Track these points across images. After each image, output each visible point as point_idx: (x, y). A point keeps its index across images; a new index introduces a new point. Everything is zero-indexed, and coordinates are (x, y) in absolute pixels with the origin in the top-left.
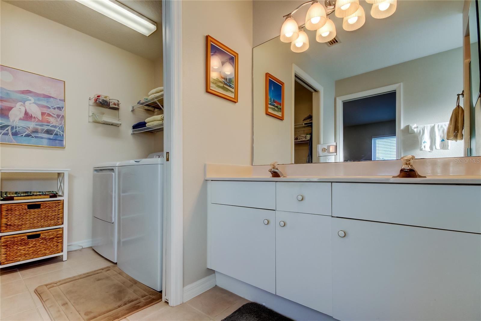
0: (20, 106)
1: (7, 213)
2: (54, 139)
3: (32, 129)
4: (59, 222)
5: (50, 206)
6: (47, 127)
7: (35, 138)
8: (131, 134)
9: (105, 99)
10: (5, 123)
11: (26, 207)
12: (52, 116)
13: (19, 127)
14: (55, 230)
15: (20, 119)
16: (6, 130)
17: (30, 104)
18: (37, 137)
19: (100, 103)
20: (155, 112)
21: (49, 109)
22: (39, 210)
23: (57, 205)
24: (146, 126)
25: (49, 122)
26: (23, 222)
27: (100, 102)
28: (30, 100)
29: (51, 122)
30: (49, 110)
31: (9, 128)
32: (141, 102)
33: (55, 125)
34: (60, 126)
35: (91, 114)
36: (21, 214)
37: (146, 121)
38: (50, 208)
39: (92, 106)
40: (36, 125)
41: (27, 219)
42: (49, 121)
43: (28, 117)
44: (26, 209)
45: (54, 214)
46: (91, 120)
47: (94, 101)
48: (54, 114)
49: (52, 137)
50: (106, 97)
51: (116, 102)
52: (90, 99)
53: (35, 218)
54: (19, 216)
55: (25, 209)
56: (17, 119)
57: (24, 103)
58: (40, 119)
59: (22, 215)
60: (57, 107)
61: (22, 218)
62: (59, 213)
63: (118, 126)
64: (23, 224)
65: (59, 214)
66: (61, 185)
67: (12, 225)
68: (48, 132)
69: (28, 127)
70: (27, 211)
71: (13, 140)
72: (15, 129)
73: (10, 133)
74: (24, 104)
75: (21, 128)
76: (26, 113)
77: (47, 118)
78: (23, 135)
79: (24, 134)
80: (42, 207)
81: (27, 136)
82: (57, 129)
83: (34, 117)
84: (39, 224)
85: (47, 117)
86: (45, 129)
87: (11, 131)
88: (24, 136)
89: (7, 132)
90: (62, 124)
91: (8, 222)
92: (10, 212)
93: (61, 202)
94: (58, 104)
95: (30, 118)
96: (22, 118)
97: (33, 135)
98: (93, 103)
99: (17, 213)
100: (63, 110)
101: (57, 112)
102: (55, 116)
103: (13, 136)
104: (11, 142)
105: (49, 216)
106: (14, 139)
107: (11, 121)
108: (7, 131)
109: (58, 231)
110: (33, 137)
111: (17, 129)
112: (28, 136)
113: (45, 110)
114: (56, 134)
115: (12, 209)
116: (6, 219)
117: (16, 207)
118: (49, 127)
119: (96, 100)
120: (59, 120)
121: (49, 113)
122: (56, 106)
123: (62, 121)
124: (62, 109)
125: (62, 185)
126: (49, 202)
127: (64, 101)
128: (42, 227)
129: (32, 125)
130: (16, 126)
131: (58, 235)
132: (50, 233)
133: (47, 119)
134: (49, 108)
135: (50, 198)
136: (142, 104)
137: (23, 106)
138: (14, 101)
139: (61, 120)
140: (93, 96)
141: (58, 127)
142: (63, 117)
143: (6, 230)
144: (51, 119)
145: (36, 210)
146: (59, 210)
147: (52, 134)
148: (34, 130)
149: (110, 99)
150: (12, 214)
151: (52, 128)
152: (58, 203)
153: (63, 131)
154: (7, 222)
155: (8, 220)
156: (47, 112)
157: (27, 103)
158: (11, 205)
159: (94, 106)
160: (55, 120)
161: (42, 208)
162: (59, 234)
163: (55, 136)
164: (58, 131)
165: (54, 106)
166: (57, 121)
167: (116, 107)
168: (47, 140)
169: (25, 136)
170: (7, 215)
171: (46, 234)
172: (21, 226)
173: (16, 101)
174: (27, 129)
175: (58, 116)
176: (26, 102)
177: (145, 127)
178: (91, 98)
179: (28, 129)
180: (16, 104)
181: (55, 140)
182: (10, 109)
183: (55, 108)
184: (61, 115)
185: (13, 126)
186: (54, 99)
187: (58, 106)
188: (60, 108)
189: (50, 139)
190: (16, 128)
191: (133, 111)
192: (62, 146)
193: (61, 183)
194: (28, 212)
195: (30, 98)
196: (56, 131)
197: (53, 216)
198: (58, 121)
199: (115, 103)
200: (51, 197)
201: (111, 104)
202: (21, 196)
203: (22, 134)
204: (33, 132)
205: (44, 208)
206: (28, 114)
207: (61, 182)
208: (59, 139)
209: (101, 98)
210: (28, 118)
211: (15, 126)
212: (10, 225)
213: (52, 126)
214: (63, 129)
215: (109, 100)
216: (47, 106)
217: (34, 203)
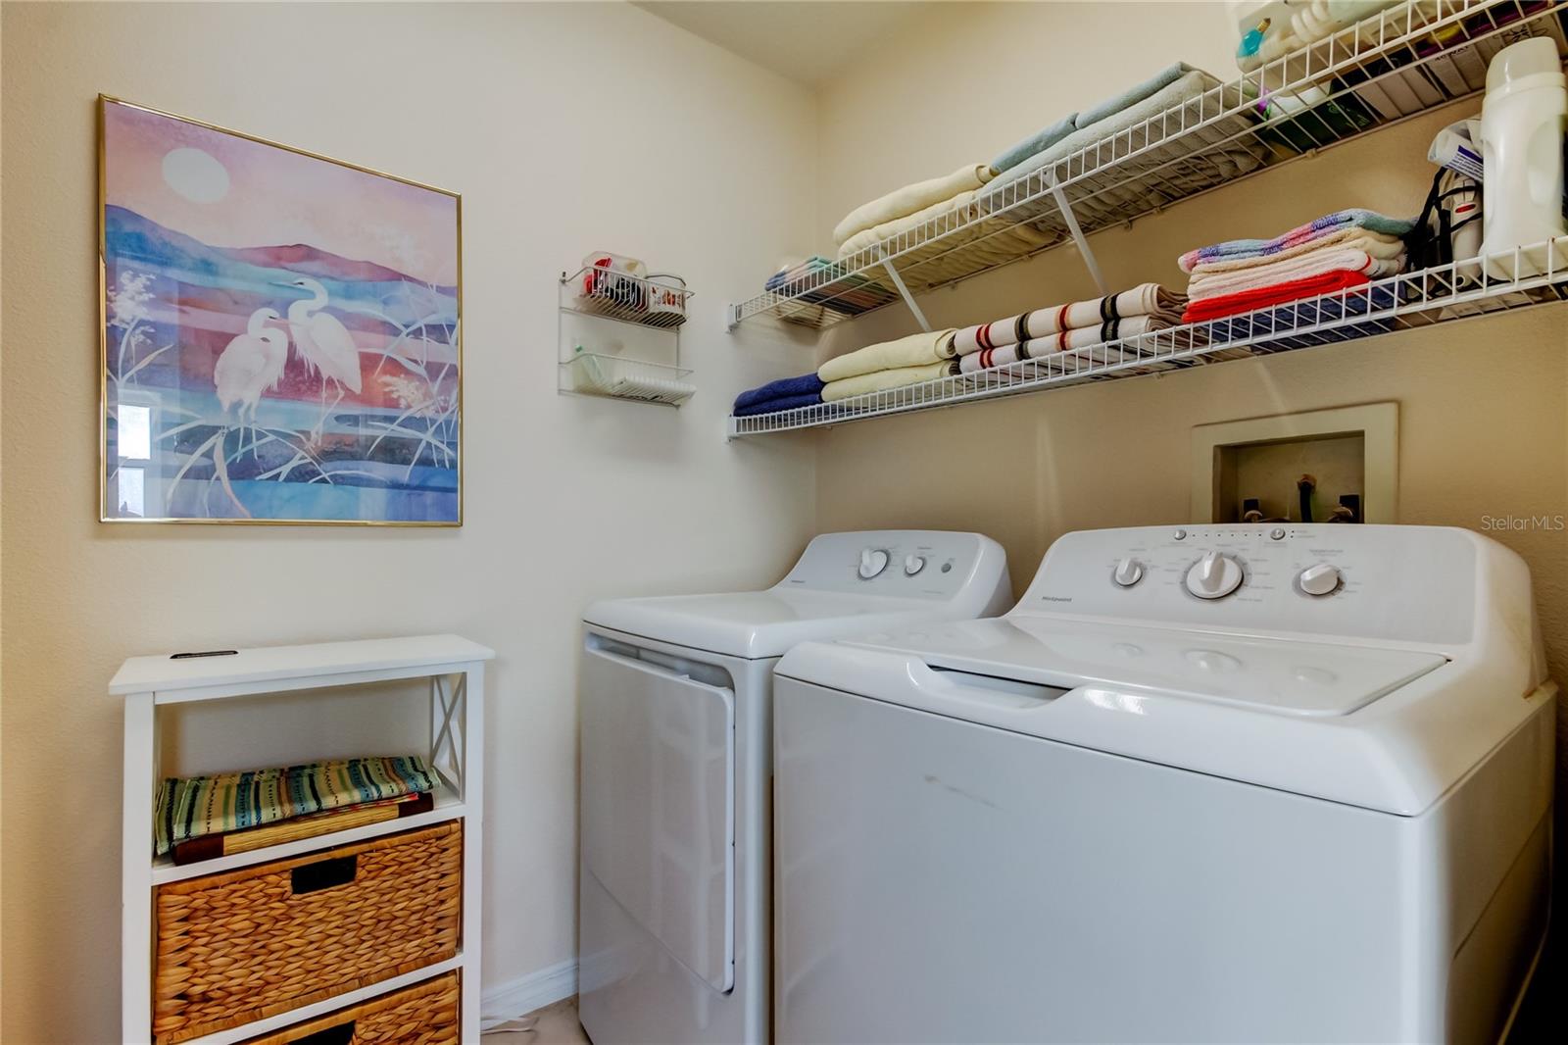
0: (266, 325)
1: (186, 933)
2: (416, 482)
3: (319, 444)
4: (441, 945)
5: (402, 863)
6: (386, 429)
7: (336, 483)
8: (726, 439)
9: (628, 275)
10: (198, 419)
11: (287, 884)
12: (408, 373)
13: (260, 435)
14: (422, 988)
15: (268, 393)
16: (203, 455)
17: (311, 314)
18: (343, 477)
19: (612, 297)
20: (826, 329)
21: (392, 338)
22: (350, 890)
23: (432, 854)
24: (822, 401)
25: (393, 404)
26: (270, 968)
27: (612, 290)
28: (311, 295)
29: (403, 403)
30: (396, 341)
31: (217, 441)
32: (790, 279)
33: (418, 416)
34: (442, 418)
35: (568, 354)
36: (259, 925)
37: (824, 372)
38: (400, 875)
39: (574, 311)
40: (339, 418)
41: (291, 947)
42: (395, 396)
43: (303, 382)
44: (283, 894)
45: (416, 905)
46: (568, 384)
47: (585, 290)
48: (416, 362)
49: (404, 473)
50: (631, 266)
51: (674, 287)
52: (564, 282)
53: (330, 936)
54: (251, 938)
55: (282, 897)
56: (251, 396)
57: (284, 307)
58: (356, 386)
59: (266, 932)
60: (426, 326)
61: (263, 947)
62: (442, 895)
63: (678, 406)
64: (268, 983)
65: (442, 902)
66: (446, 727)
67: (212, 999)
68: (392, 451)
69: (302, 432)
70: (291, 907)
71: (236, 501)
72: (243, 446)
73: (222, 470)
74: (285, 315)
75: (271, 437)
76: (294, 364)
77: (387, 385)
78: (279, 475)
79: (285, 470)
80: (361, 873)
81: (297, 480)
82: (427, 437)
83: (330, 382)
84: (349, 969)
85: (388, 378)
86: (378, 437)
87: (226, 460)
88: (285, 480)
89: (206, 462)
90: (450, 411)
91: (194, 985)
92: (203, 926)
93: (450, 833)
94: (434, 313)
95: (309, 389)
96: (275, 388)
97: (326, 470)
98: (577, 296)
99: (240, 923)
100: (452, 341)
101: (427, 349)
102: (421, 370)
103: (234, 482)
104: (227, 513)
105: (396, 918)
106: (239, 497)
107: (226, 405)
108: (209, 454)
109: (437, 993)
110: (323, 481)
111: (255, 444)
112: (301, 475)
113: (377, 344)
114: (425, 462)
115: (214, 908)
116: (184, 965)
117: (235, 891)
118: (394, 426)
119: (591, 284)
120: (435, 387)
121: (392, 356)
122: (421, 324)
123: (450, 396)
124: (451, 333)
125: (454, 725)
126: (396, 840)
127: (457, 292)
128: (363, 981)
129: (317, 418)
130: (245, 429)
131: (435, 1012)
132: (401, 1010)
133: (387, 390)
134: (395, 331)
135: (400, 816)
136: (789, 291)
137: (279, 326)
138: (236, 303)
139: (445, 390)
140: (577, 263)
141: (433, 422)
142: (454, 373)
143: (183, 1028)
144: (404, 389)
145: (333, 892)
146: (443, 876)
147: (406, 462)
148: (330, 448)
149: (649, 273)
150: (215, 935)
151: (409, 433)
152: (439, 839)
153: (452, 445)
154: (187, 985)
155: (196, 970)
156: (386, 353)
157: (298, 310)
158: (207, 882)
159: (581, 311)
160: (417, 389)
161: (361, 881)
162: (444, 1008)
163: (421, 468)
164: (434, 442)
165: (414, 323)
166: (427, 395)
167: (675, 310)
168: (384, 490)
169: (288, 479)
170: (188, 940)
171: (383, 1018)
172: (257, 994)
173: (244, 305)
174: (299, 443)
175: (433, 369)
176: (293, 305)
177: (817, 405)
178: (568, 277)
179: (301, 440)
180: (249, 315)
181: (422, 488)
182: (220, 342)
183: (418, 333)
184: (445, 364)
185: (232, 429)
186: (415, 285)
187: (432, 320)
188: (439, 332)
189: (395, 486)
190: (247, 439)
191: (733, 328)
192: (451, 517)
193: (448, 716)
194: (294, 913)
195: (310, 284)
196: (423, 444)
197: (413, 913)
198: (431, 397)
199: (672, 293)
200: (406, 810)
201: (652, 299)
202: (260, 826)
203: (276, 468)
204: (326, 455)
205: (373, 879)
206: (303, 363)
207: (448, 706)
208: (437, 481)
209: (616, 271)
210: (304, 388)
211: (242, 430)
212: (205, 998)
213: (408, 422)
214: (451, 433)
215: (647, 277)
216: (384, 323)
217: (324, 857)
